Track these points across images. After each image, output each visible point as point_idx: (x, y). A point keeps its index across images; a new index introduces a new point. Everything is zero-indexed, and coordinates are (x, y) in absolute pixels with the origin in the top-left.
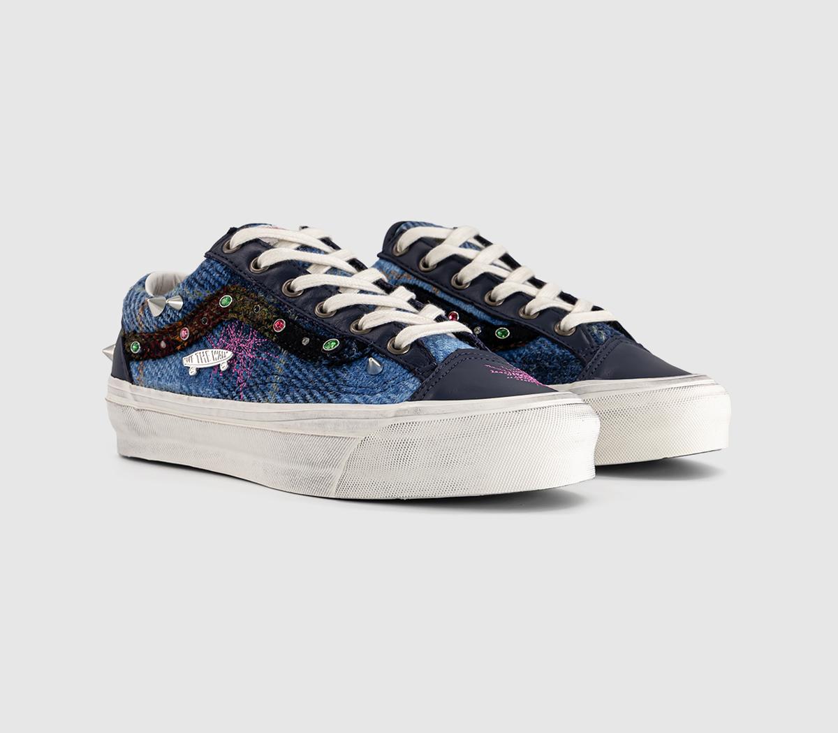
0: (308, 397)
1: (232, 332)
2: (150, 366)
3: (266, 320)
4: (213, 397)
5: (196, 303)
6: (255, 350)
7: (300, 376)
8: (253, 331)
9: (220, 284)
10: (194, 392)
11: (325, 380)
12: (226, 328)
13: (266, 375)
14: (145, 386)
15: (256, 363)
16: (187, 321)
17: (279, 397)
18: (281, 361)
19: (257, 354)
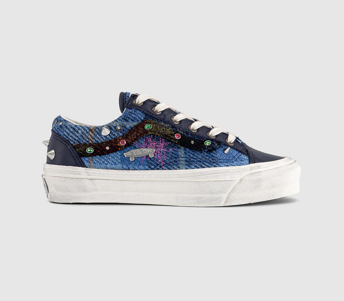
0: (203, 165)
1: (150, 141)
2: (97, 158)
3: (170, 134)
4: (145, 170)
5: (130, 128)
6: (165, 148)
7: (195, 157)
8: (162, 140)
9: (141, 119)
10: (131, 168)
11: (208, 158)
12: (146, 139)
13: (176, 158)
14: (95, 168)
15: (168, 153)
16: (125, 137)
17: (187, 167)
18: (181, 152)
19: (167, 149)
